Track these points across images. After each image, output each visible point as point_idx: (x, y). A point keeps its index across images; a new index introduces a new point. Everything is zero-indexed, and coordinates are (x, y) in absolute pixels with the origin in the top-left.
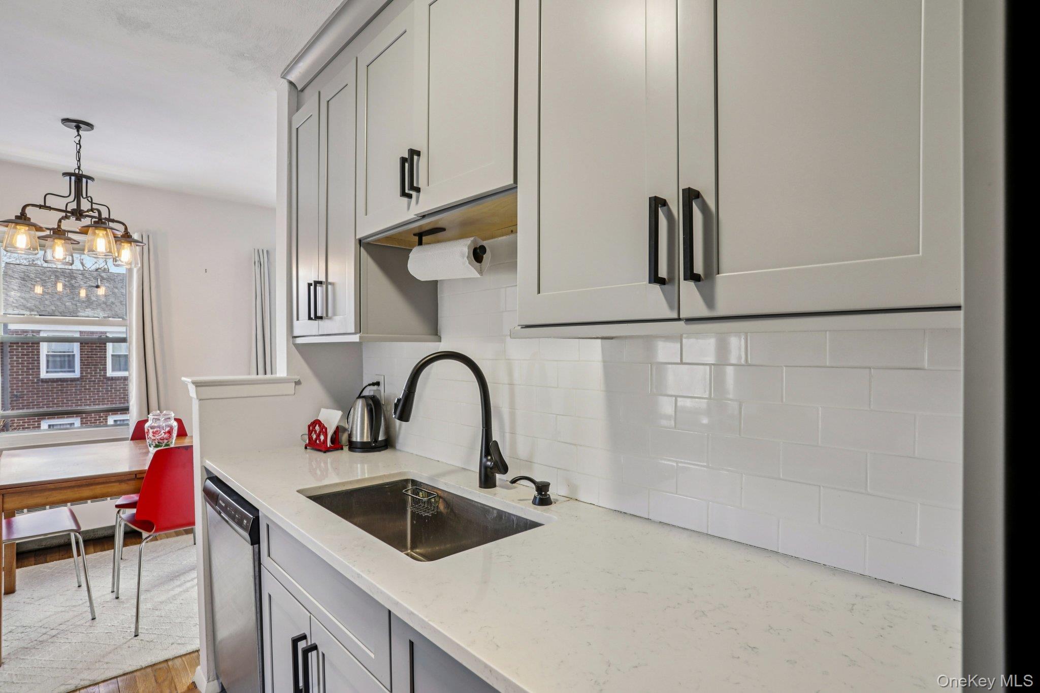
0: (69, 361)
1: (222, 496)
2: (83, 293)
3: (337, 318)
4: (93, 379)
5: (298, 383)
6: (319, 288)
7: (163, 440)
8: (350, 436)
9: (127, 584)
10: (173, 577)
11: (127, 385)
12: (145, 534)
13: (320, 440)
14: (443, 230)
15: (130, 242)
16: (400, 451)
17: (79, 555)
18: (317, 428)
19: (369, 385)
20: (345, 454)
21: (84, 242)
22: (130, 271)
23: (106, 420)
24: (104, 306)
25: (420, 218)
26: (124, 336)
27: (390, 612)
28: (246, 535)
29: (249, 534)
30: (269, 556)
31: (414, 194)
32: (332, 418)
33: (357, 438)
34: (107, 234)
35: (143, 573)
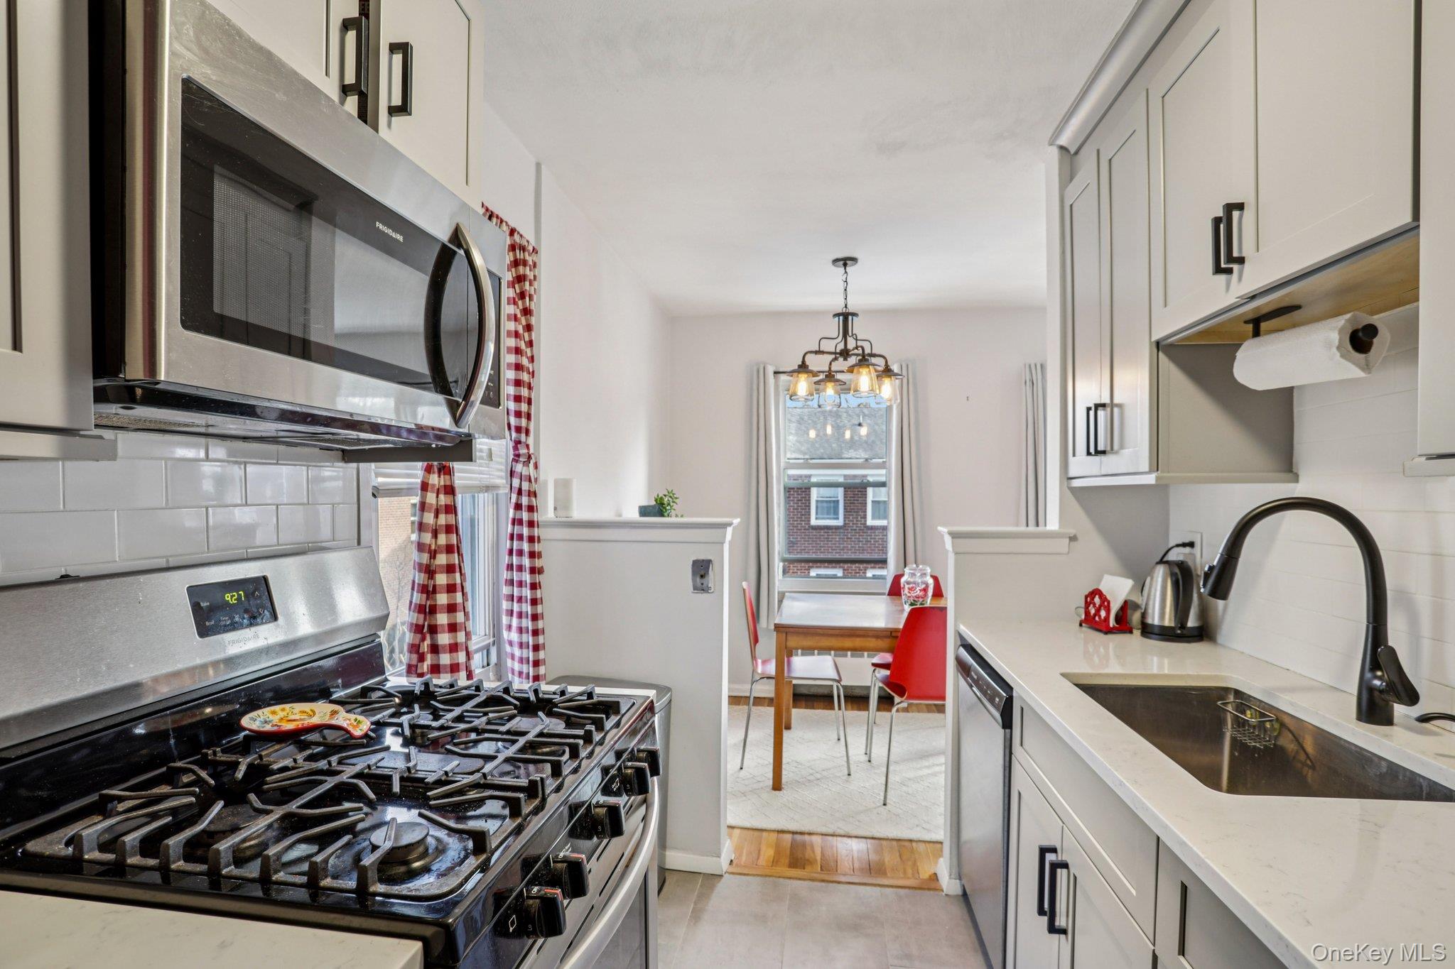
0: (834, 507)
1: (975, 667)
2: (848, 435)
3: (1125, 452)
4: (855, 528)
5: (1073, 539)
6: (1101, 413)
7: (918, 598)
8: (1144, 615)
9: (879, 751)
10: (924, 755)
11: (886, 535)
12: (897, 699)
13: (1100, 616)
14: (1298, 307)
15: (890, 376)
16: (1224, 646)
17: (840, 709)
18: (1097, 600)
19: (1178, 546)
20: (1135, 639)
21: (851, 380)
22: (889, 409)
23: (865, 573)
24: (865, 446)
25: (1247, 300)
26: (883, 479)
27: (1158, 838)
28: (998, 715)
29: (1001, 715)
30: (1022, 745)
31: (1235, 267)
32: (1118, 589)
33: (1154, 619)
34: (870, 371)
35: (893, 743)
